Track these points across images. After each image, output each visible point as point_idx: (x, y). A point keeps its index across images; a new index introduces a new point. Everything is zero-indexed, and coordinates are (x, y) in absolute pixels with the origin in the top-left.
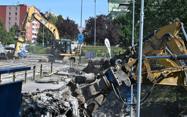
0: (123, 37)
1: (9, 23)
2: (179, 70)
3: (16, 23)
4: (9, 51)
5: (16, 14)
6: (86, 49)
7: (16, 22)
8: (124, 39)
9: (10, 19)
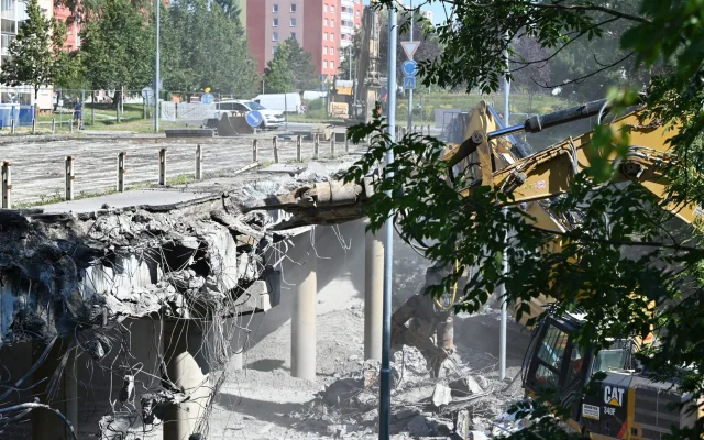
0: (569, 66)
1: (276, 35)
2: (553, 155)
3: (293, 34)
4: (225, 114)
5: (294, 7)
6: (450, 103)
7: (293, 30)
8: (571, 71)
9: (276, 22)
